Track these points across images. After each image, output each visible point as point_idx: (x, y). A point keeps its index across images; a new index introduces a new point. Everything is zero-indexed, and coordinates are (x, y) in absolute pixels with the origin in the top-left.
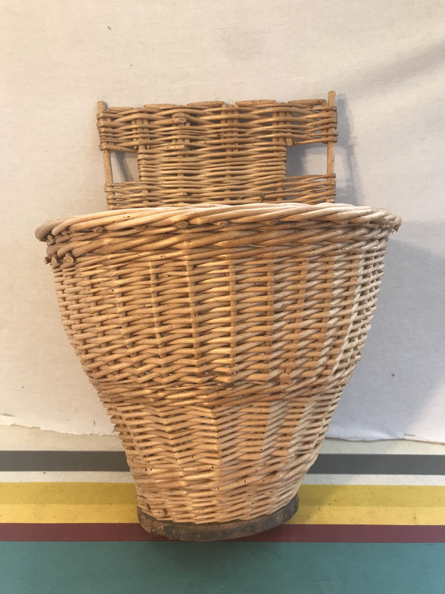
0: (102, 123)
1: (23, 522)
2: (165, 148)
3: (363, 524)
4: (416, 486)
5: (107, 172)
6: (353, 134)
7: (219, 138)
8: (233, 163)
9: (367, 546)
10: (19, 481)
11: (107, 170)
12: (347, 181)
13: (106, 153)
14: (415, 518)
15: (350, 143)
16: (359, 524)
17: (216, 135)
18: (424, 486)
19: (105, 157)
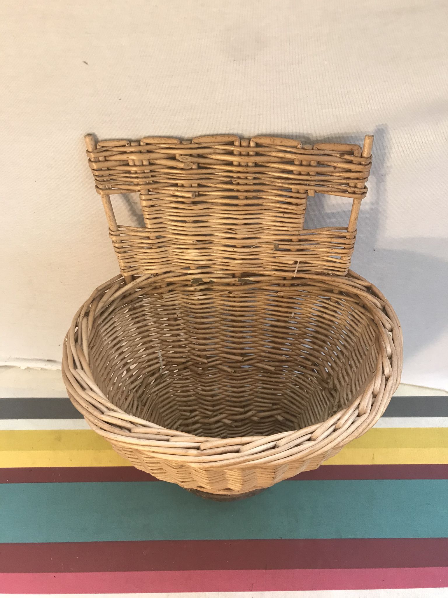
0: (95, 166)
1: (88, 466)
2: (171, 193)
3: (334, 464)
4: (381, 429)
5: (109, 219)
6: (388, 164)
7: (231, 183)
8: (247, 212)
9: (334, 483)
10: (77, 429)
11: (109, 217)
12: (372, 204)
13: (105, 197)
14: (373, 458)
15: (382, 172)
16: (332, 464)
17: (228, 179)
18: (387, 428)
19: (105, 202)
